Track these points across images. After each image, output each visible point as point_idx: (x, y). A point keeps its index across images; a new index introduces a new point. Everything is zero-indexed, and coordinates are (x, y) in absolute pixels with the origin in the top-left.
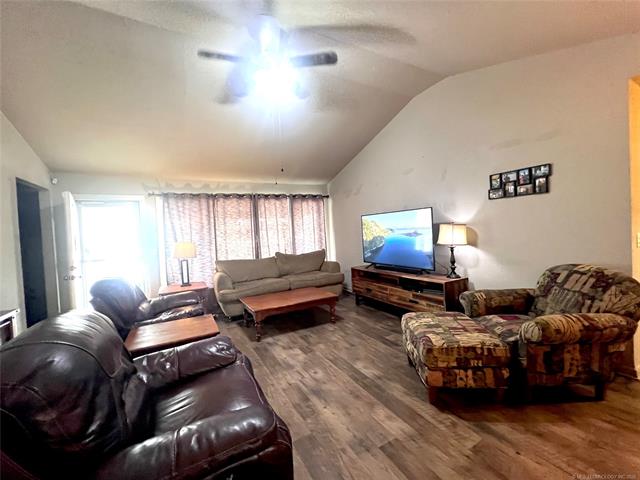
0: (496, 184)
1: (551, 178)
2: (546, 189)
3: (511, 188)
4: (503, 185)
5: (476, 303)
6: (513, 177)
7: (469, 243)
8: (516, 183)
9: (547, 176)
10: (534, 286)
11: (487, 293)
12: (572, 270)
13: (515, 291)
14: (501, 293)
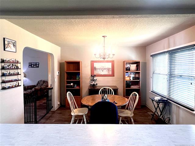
0: (30, 64)
1: (39, 65)
2: (38, 67)
3: (33, 66)
4: (31, 65)
5: (26, 88)
6: (33, 64)
7: (24, 77)
8: (34, 65)
9: (38, 65)
10: (36, 84)
11: (28, 86)
12: (41, 81)
13: (33, 85)
14: (30, 86)
